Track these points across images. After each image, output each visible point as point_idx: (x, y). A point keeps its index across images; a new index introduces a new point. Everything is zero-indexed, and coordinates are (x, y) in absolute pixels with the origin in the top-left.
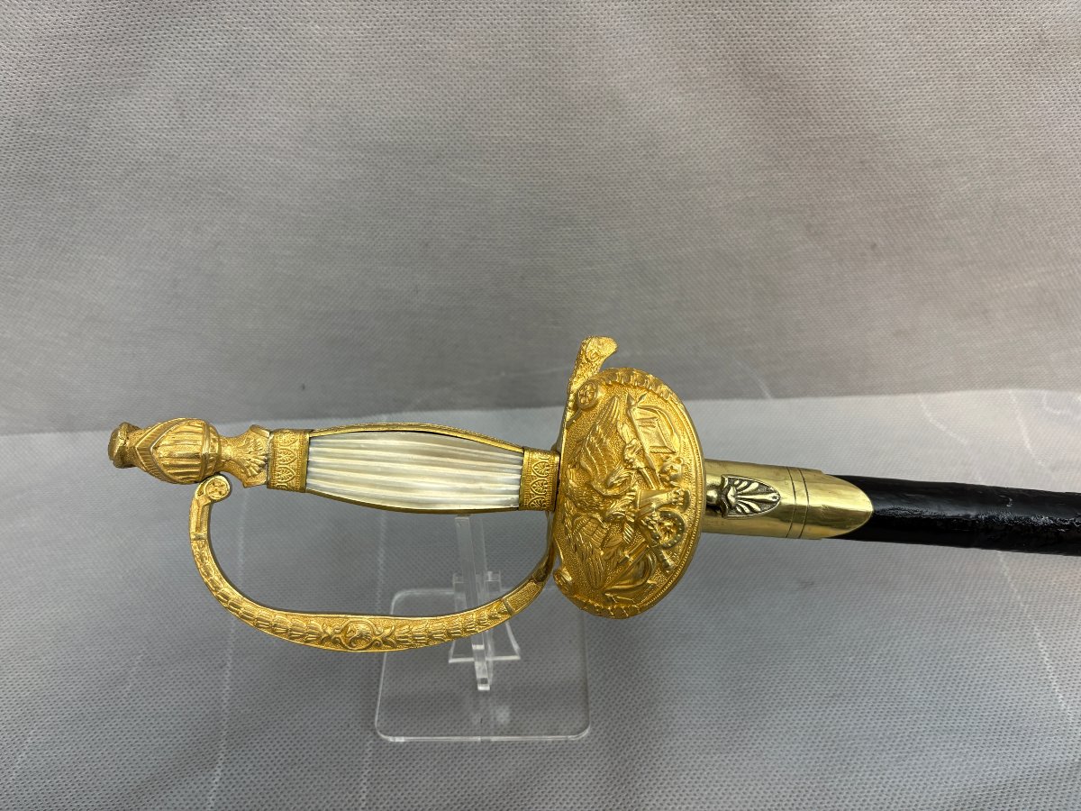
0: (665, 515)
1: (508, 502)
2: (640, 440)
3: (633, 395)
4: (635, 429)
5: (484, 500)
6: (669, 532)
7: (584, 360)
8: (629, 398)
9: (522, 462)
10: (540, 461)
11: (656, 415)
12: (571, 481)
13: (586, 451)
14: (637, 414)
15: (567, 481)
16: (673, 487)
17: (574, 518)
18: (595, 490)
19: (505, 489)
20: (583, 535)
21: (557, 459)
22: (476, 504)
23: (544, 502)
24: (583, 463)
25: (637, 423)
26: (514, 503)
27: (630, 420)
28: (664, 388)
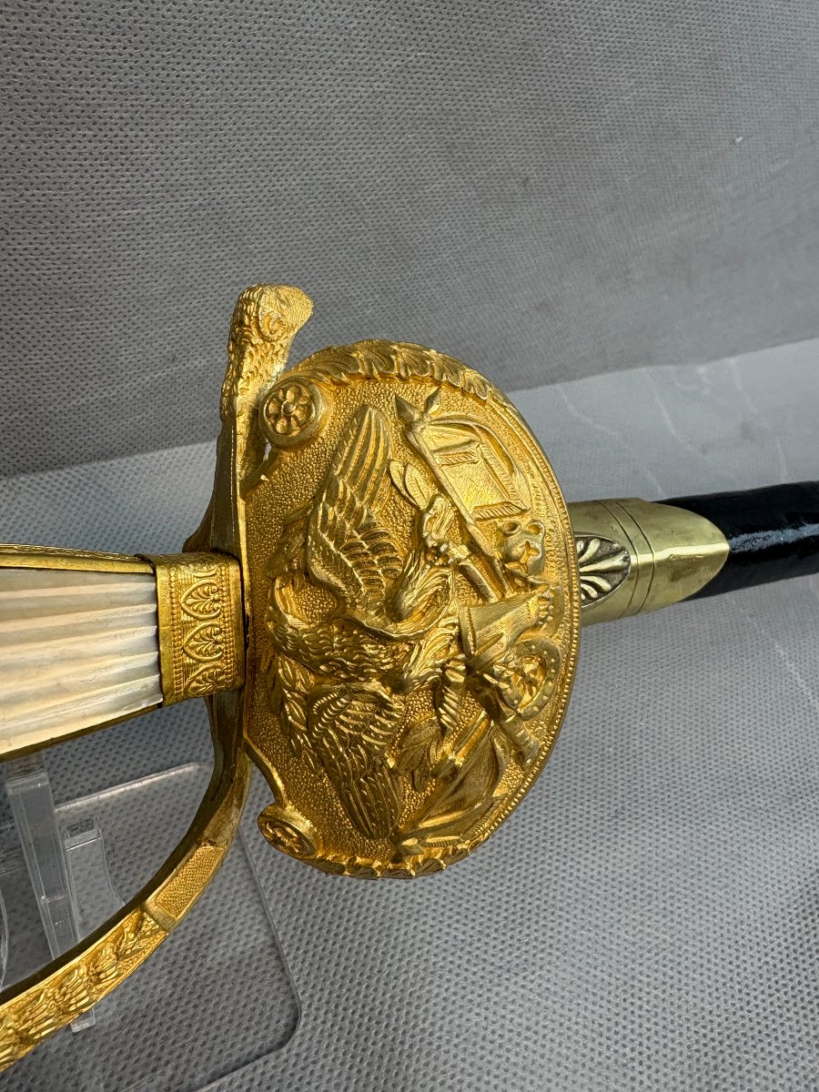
0: (526, 650)
1: (135, 698)
2: (448, 495)
3: (407, 398)
4: (432, 471)
5: (74, 710)
6: (532, 683)
7: (256, 340)
8: (401, 407)
9: (155, 597)
10: (197, 583)
11: (473, 436)
12: (289, 618)
13: (320, 542)
14: (429, 437)
15: (279, 619)
16: (533, 586)
17: (308, 700)
18: (366, 631)
19: (121, 669)
20: (339, 732)
21: (233, 570)
22: (53, 726)
23: (222, 673)
24: (319, 570)
25: (436, 460)
26: (150, 695)
27: (418, 454)
28: (470, 375)
